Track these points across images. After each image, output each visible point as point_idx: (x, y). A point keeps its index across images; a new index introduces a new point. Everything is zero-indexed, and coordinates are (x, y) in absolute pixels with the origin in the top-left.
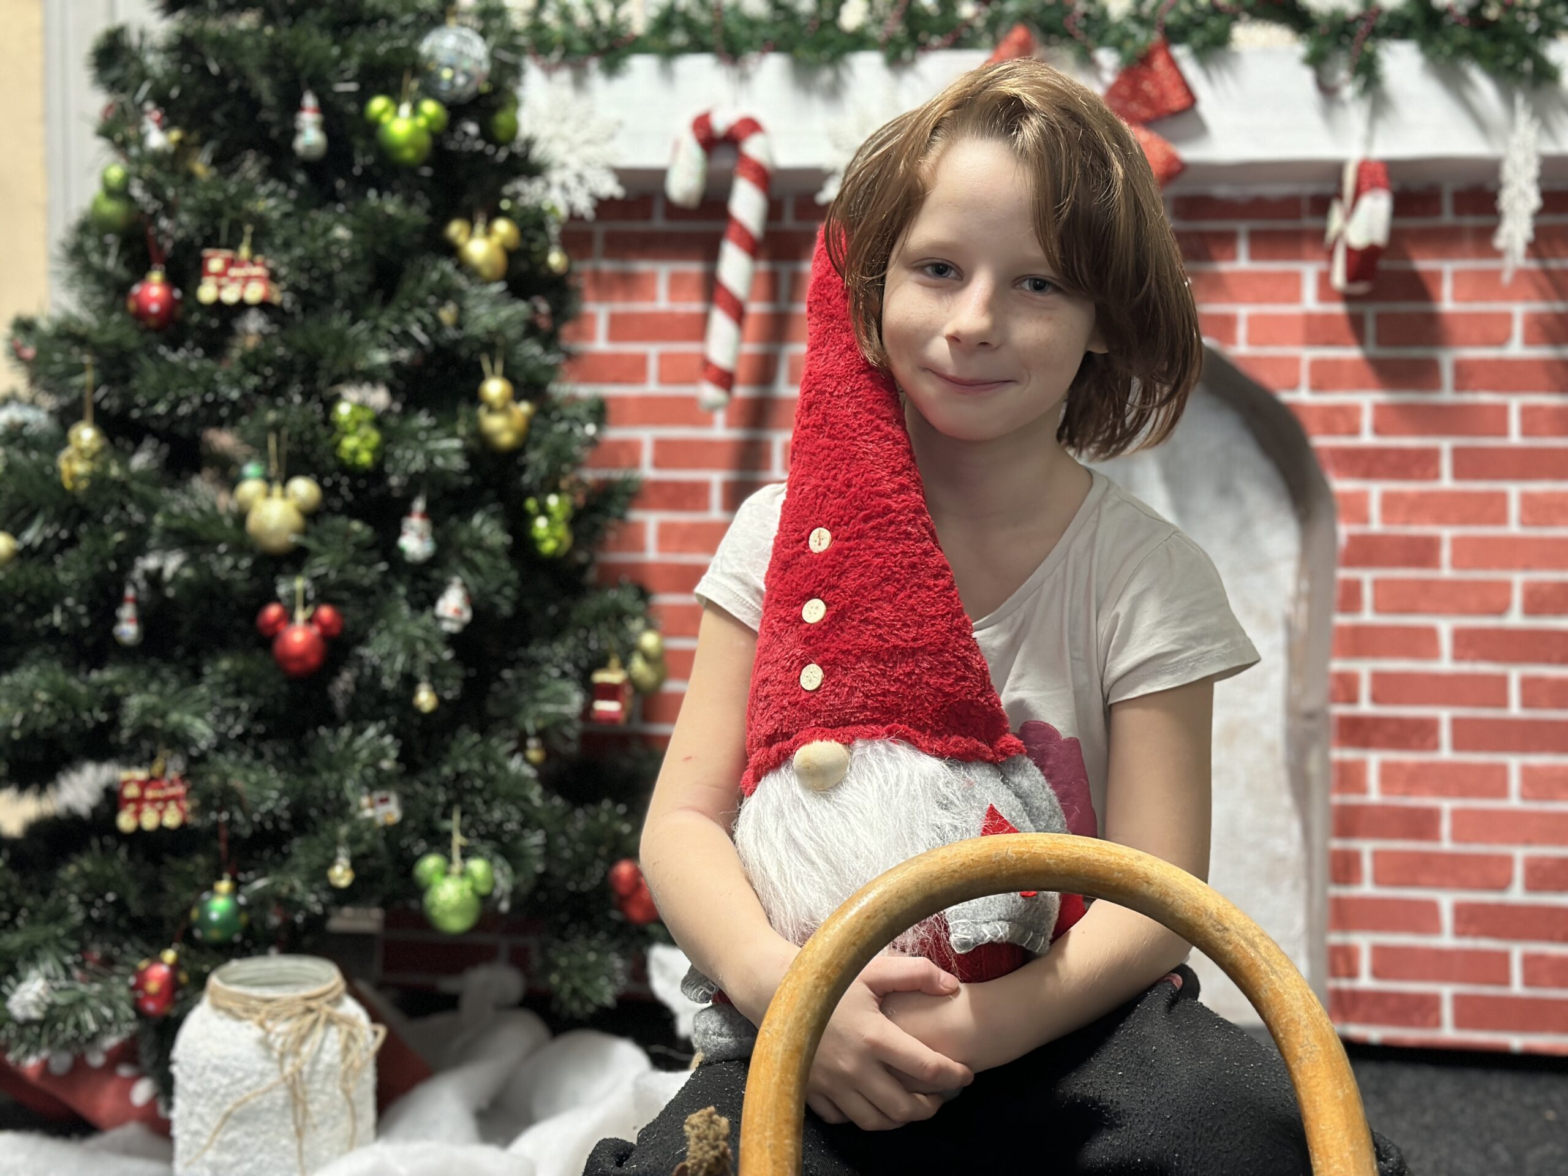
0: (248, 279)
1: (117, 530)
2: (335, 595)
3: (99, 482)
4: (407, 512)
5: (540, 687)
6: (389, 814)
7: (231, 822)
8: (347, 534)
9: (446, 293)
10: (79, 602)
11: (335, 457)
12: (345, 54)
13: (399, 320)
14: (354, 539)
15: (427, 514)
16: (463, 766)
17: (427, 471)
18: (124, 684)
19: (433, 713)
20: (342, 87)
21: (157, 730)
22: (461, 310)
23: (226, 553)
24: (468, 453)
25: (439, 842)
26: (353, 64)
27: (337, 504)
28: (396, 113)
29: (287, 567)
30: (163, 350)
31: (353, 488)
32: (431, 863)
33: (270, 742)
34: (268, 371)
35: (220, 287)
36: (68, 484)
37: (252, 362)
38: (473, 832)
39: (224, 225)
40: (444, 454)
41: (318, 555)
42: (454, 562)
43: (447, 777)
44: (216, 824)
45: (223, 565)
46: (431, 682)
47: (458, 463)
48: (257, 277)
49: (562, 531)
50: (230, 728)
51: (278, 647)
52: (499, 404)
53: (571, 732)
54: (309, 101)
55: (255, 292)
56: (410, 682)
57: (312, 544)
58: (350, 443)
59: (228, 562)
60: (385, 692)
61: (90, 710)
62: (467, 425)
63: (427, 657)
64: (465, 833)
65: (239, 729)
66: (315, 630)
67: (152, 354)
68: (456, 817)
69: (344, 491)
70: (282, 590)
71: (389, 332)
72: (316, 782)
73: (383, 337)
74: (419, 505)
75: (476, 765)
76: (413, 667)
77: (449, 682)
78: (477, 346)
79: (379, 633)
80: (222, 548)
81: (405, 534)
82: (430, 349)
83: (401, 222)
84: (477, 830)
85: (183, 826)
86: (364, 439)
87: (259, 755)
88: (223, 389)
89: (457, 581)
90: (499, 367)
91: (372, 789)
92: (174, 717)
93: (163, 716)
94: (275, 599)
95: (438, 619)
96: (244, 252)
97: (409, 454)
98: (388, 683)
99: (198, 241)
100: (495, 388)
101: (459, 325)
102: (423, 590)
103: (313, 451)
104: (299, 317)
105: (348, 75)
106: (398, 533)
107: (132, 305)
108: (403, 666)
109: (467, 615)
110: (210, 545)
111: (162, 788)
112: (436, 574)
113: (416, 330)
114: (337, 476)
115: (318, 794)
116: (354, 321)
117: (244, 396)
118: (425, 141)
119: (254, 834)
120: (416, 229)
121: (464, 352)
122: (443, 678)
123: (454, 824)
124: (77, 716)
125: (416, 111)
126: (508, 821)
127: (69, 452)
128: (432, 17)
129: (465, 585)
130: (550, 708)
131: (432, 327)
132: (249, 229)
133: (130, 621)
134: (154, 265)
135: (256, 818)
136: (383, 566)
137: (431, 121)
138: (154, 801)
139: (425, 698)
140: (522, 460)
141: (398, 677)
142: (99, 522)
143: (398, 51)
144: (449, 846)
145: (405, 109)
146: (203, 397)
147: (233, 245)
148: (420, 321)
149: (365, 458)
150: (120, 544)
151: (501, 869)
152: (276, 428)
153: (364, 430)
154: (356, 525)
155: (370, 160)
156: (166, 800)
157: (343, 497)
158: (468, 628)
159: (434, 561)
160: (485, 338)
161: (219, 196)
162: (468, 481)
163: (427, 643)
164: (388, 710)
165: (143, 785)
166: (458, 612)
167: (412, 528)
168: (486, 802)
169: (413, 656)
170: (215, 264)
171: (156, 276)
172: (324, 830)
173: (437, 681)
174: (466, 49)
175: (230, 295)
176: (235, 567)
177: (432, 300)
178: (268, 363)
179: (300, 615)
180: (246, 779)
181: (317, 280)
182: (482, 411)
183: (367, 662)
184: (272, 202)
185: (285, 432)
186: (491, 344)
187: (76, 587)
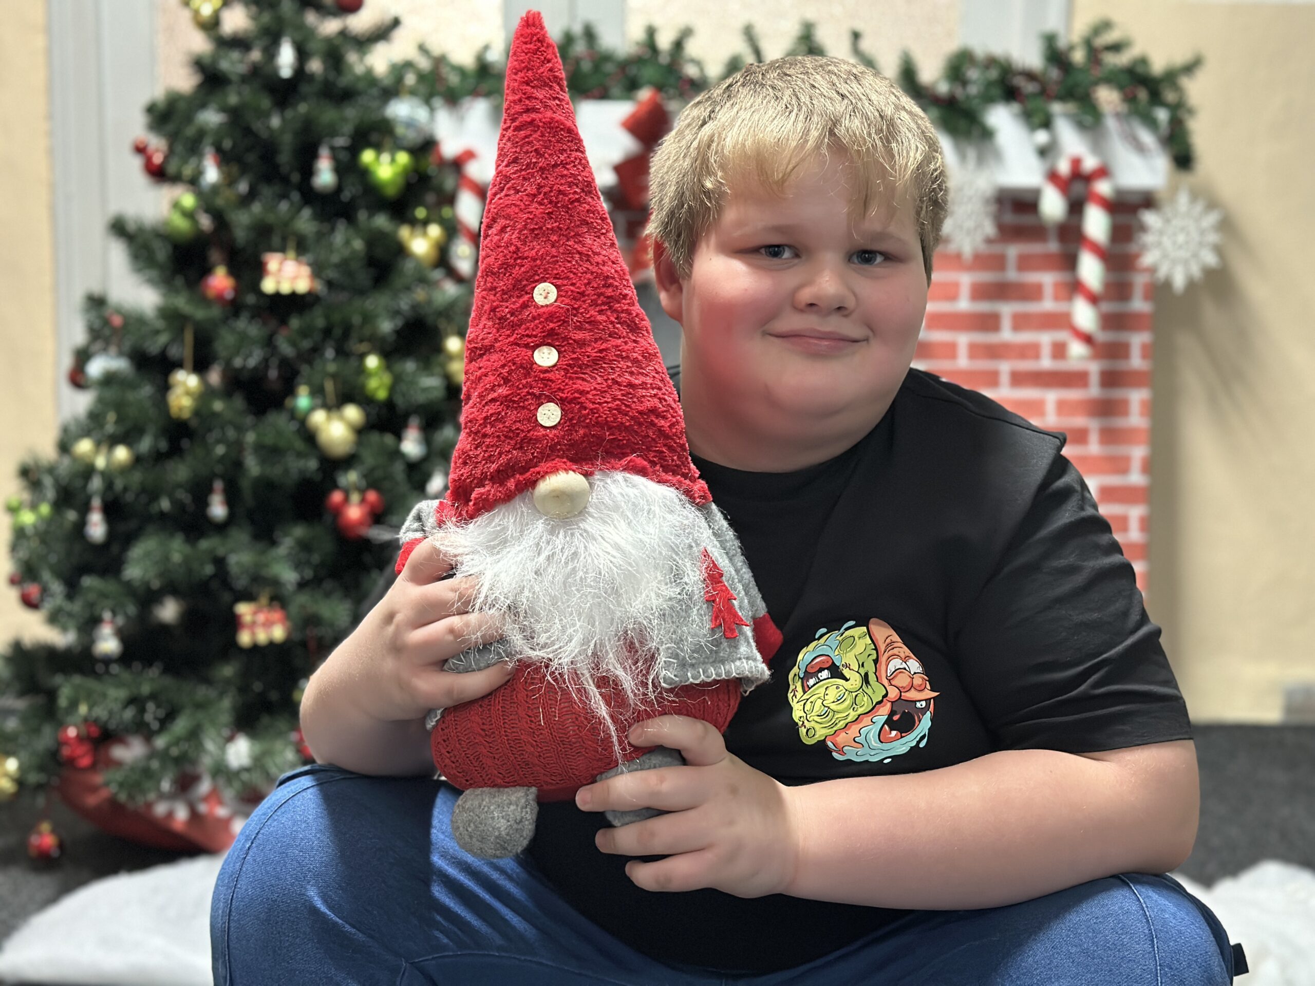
2: (378, 484)
3: (202, 413)
4: (407, 425)
11: (365, 391)
13: (392, 299)
15: (421, 428)
21: (263, 577)
24: (444, 388)
28: (381, 161)
29: (344, 467)
31: (379, 413)
35: (278, 282)
36: (175, 414)
39: (274, 237)
40: (432, 388)
41: (365, 458)
48: (304, 272)
50: (306, 574)
51: (340, 519)
52: (457, 355)
54: (324, 152)
55: (303, 286)
57: (363, 451)
58: (373, 384)
62: (439, 369)
65: (311, 574)
66: (365, 508)
67: (227, 324)
70: (341, 481)
74: (415, 421)
78: (438, 315)
81: (405, 442)
82: (411, 319)
85: (287, 639)
86: (382, 381)
89: (439, 472)
90: (452, 328)
92: (273, 569)
93: (264, 568)
96: (291, 254)
99: (255, 246)
100: (454, 344)
101: (427, 301)
106: (401, 440)
112: (425, 468)
118: (402, 180)
125: (393, 160)
127: (175, 392)
132: (293, 239)
133: (219, 504)
134: (218, 263)
137: (404, 166)
138: (264, 623)
142: (204, 439)
143: (374, 117)
145: (386, 158)
147: (283, 250)
149: (382, 394)
152: (334, 376)
153: (381, 375)
156: (271, 622)
159: (425, 459)
167: (409, 437)
170: (273, 264)
171: (221, 271)
175: (285, 288)
179: (355, 498)
182: (445, 359)
184: (308, 224)
185: (338, 378)
186: (447, 314)
187: (184, 483)
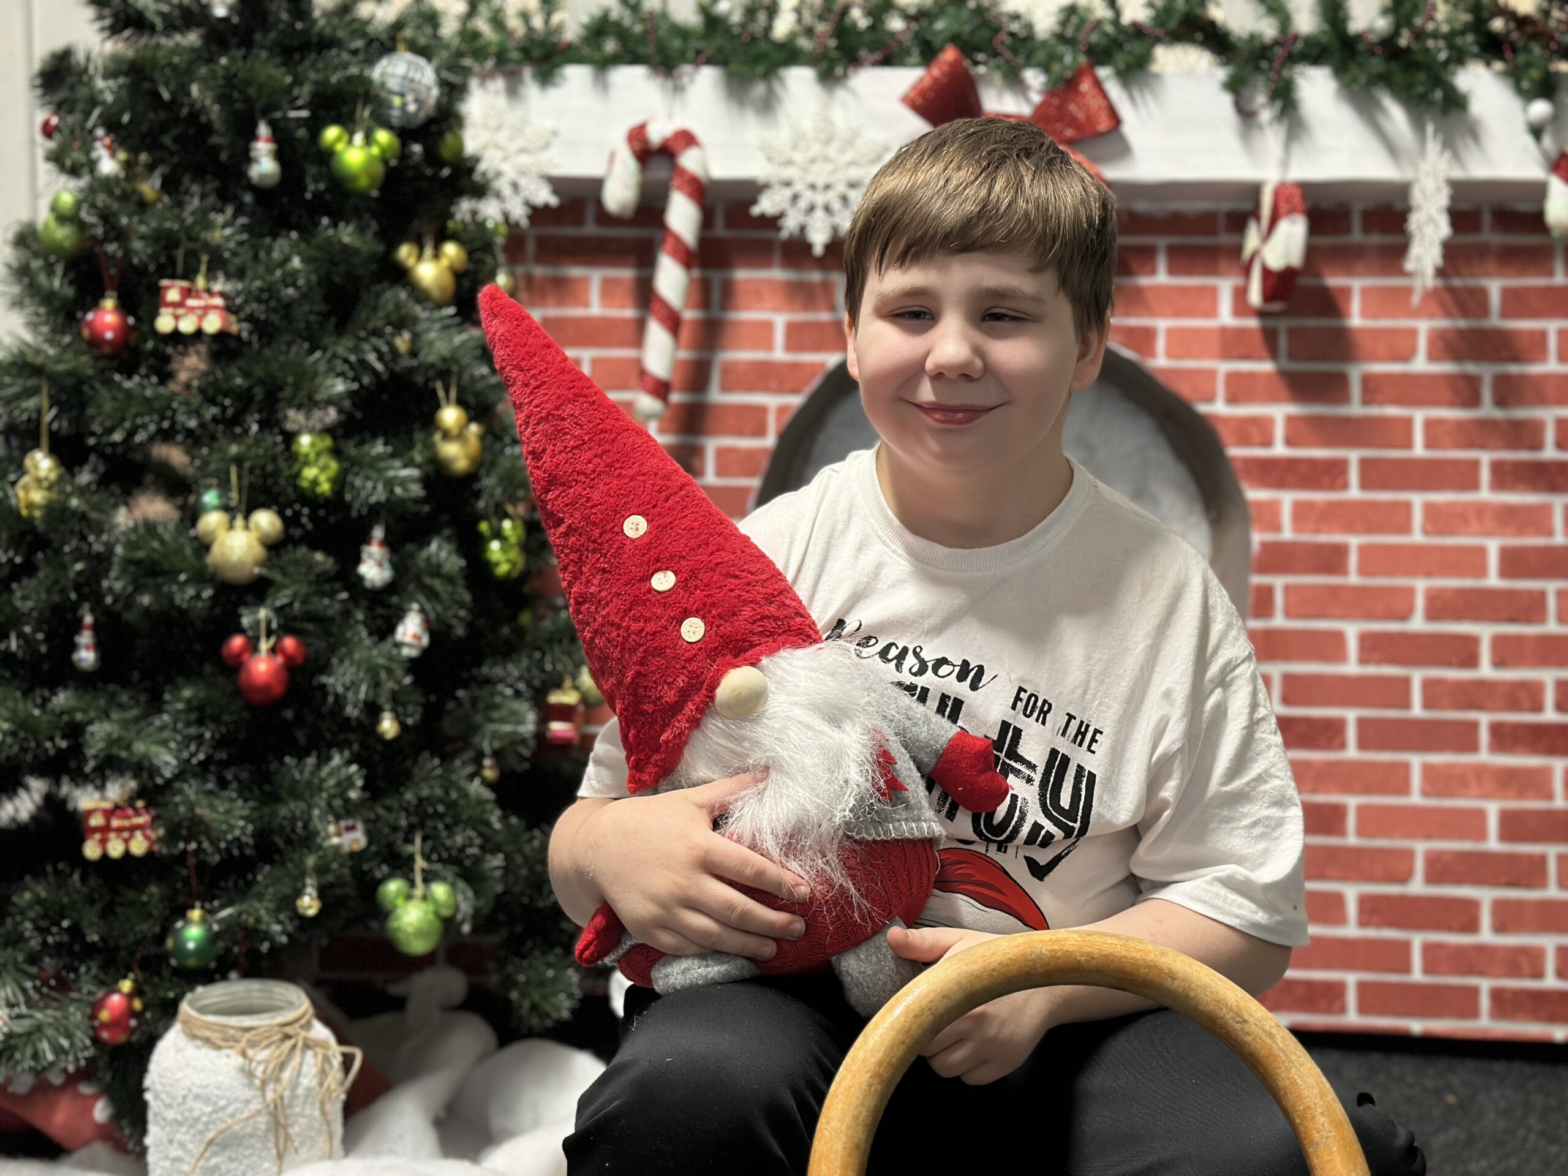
0: (206, 309)
1: (77, 561)
2: (297, 625)
3: (56, 512)
4: (366, 540)
5: (496, 707)
6: (357, 840)
7: (199, 850)
8: (311, 565)
9: (402, 322)
10: (35, 631)
11: (296, 487)
12: (298, 82)
13: (356, 349)
14: (317, 570)
15: (388, 542)
16: (425, 792)
17: (388, 500)
18: (85, 711)
19: (397, 739)
20: (293, 114)
21: (124, 760)
22: (416, 337)
23: (187, 582)
24: (426, 481)
25: (402, 866)
26: (304, 92)
27: (297, 533)
28: (350, 142)
29: (249, 598)
30: (117, 377)
31: (312, 518)
32: (393, 887)
33: (233, 769)
34: (227, 402)
35: (177, 318)
36: (24, 512)
37: (210, 392)
38: (435, 857)
39: (180, 254)
40: (403, 483)
41: (281, 587)
42: (412, 587)
43: (409, 803)
44: (184, 852)
45: (184, 595)
46: (393, 710)
47: (416, 490)
48: (215, 307)
49: (514, 554)
50: (193, 755)
51: (243, 677)
52: (455, 431)
53: (526, 752)
54: (263, 130)
55: (213, 324)
56: (373, 710)
57: (277, 576)
58: (310, 473)
59: (191, 591)
60: (348, 719)
61: (52, 739)
62: (421, 453)
63: (390, 685)
64: (427, 858)
65: (201, 756)
66: (279, 660)
67: (108, 383)
68: (418, 841)
69: (304, 520)
70: (246, 621)
71: (346, 361)
72: (283, 811)
73: (339, 366)
74: (378, 533)
75: (439, 792)
76: (377, 695)
77: (410, 709)
78: (431, 373)
79: (341, 661)
80: (183, 577)
81: (364, 562)
82: (385, 376)
83: (357, 252)
84: (439, 855)
85: (150, 855)
86: (323, 469)
87: (223, 784)
88: (181, 418)
89: (415, 606)
90: (453, 394)
91: (338, 818)
92: (140, 747)
93: (128, 747)
94: (240, 631)
95: (398, 645)
96: (201, 282)
97: (369, 484)
98: (351, 711)
99: (152, 268)
100: (450, 416)
101: (414, 353)
102: (381, 616)
103: (275, 484)
104: (256, 345)
105: (300, 102)
106: (357, 560)
107: (86, 333)
108: (367, 694)
109: (425, 641)
110: (171, 574)
111: (128, 817)
112: (395, 600)
113: (372, 358)
114: (297, 507)
115: (286, 823)
116: (311, 351)
117: (202, 425)
118: (379, 169)
119: (222, 861)
120: (373, 257)
121: (419, 379)
122: (404, 705)
123: (417, 846)
124: (39, 744)
125: (369, 140)
126: (471, 845)
127: (26, 479)
128: (382, 44)
129: (422, 611)
130: (507, 728)
131: (388, 357)
132: (205, 258)
133: (87, 648)
134: (108, 293)
135: (223, 845)
136: (344, 595)
137: (384, 151)
138: (120, 830)
139: (388, 726)
140: (476, 486)
141: (361, 705)
142: (58, 551)
143: (350, 79)
144: (412, 870)
145: (359, 138)
146: (159, 423)
147: (189, 274)
148: (376, 350)
149: (325, 487)
150: (80, 573)
151: (464, 893)
152: (239, 460)
153: (323, 460)
154: (319, 557)
155: (322, 186)
156: (132, 829)
157: (303, 526)
158: (426, 652)
159: (391, 588)
160: (439, 363)
161: (176, 227)
162: (426, 509)
163: (390, 671)
164: (352, 737)
165: (108, 814)
166: (416, 637)
167: (370, 555)
168: (448, 827)
169: (376, 685)
170: (173, 295)
171: (109, 303)
172: (292, 860)
173: (400, 710)
174: (417, 76)
175: (187, 326)
176: (198, 596)
177: (389, 329)
178: (226, 395)
179: (264, 645)
180: (211, 806)
181: (275, 311)
182: (437, 437)
183: (330, 689)
184: (228, 231)
185: (247, 465)
186: (445, 372)
187: (35, 614)
